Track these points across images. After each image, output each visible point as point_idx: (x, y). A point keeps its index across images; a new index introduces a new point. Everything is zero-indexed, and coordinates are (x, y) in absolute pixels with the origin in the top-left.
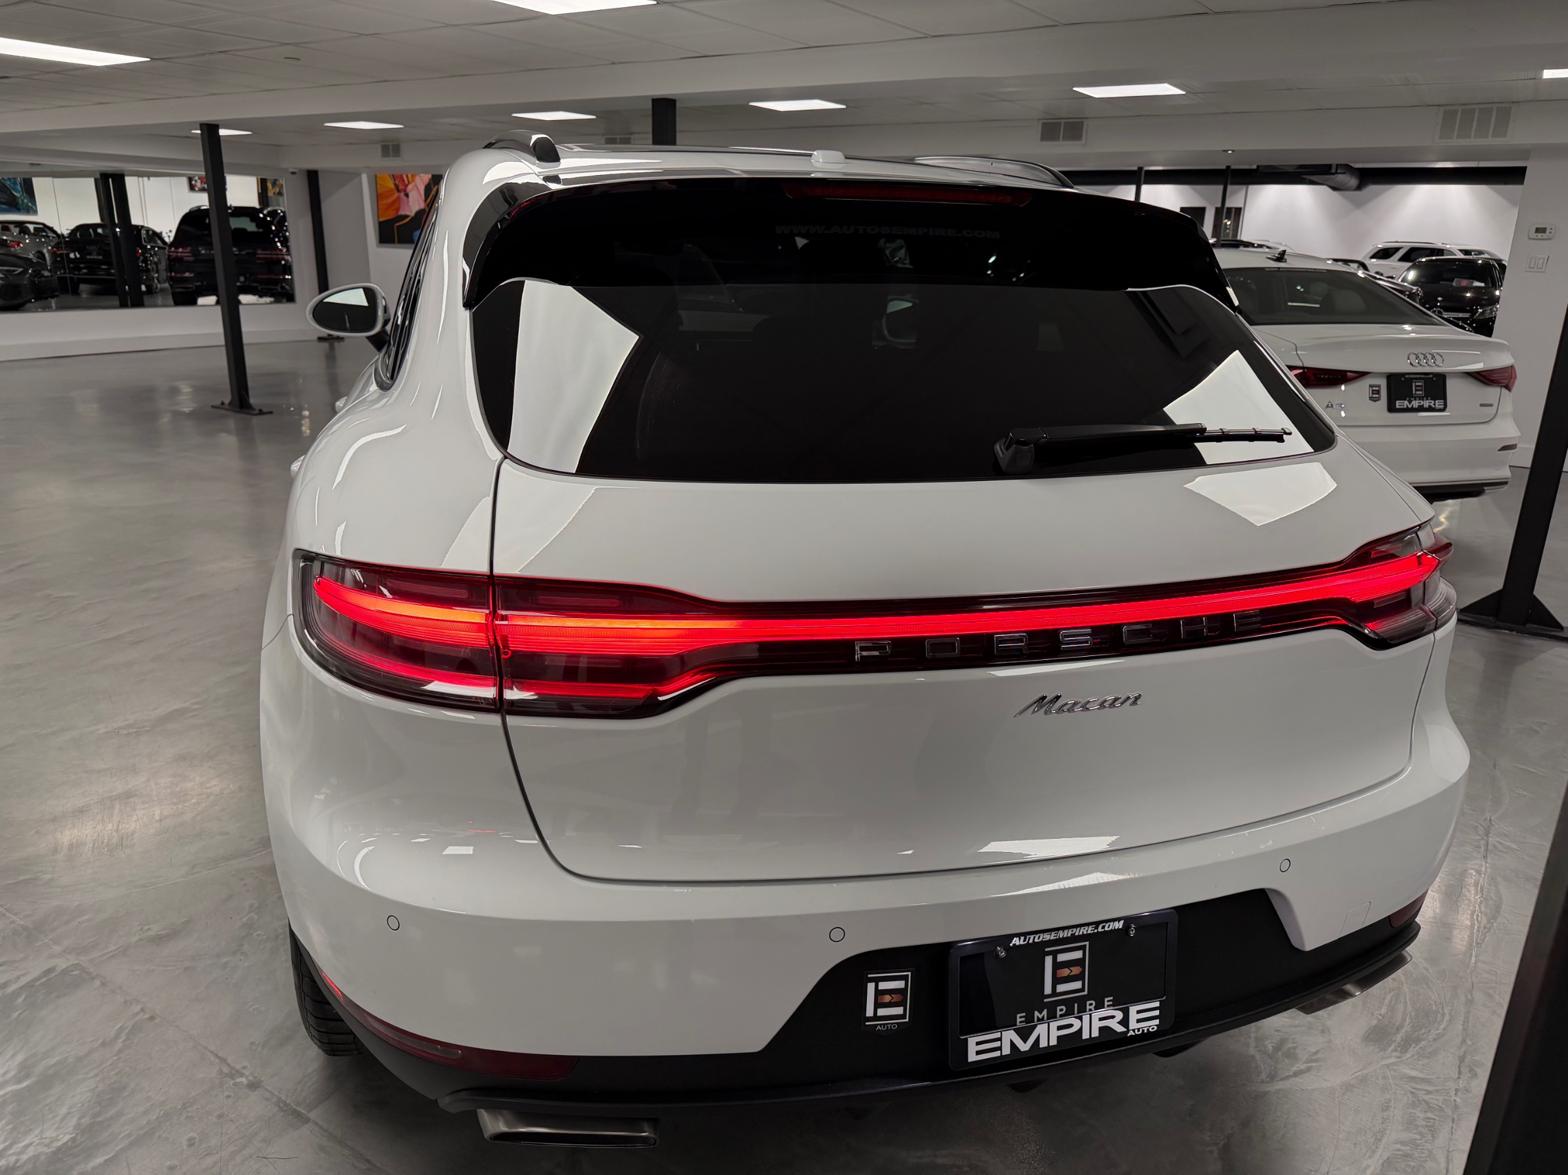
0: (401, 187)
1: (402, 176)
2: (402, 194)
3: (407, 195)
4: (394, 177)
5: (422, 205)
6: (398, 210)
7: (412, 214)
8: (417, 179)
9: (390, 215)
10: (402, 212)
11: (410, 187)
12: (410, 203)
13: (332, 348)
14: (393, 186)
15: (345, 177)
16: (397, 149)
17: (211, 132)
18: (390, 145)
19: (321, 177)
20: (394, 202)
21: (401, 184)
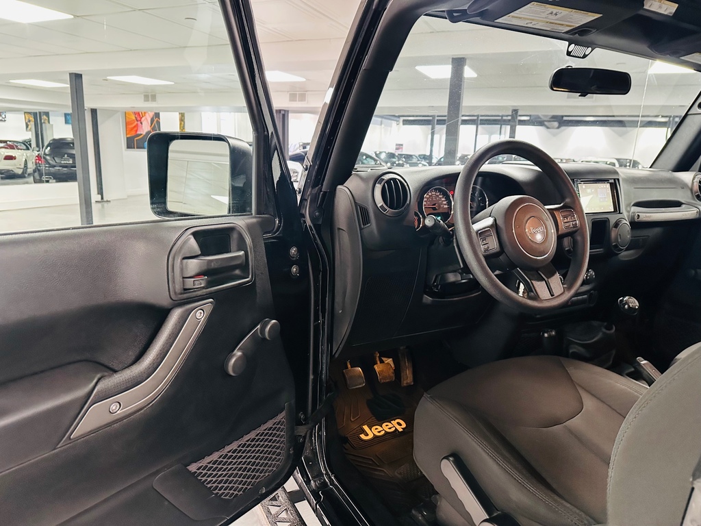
0: (139, 119)
1: (139, 113)
2: (139, 122)
3: (141, 123)
4: (135, 113)
5: (149, 129)
6: (136, 131)
7: (144, 133)
8: (147, 115)
9: (133, 134)
10: (138, 133)
11: (143, 119)
12: (143, 128)
13: (103, 206)
14: (134, 118)
15: (111, 112)
16: (154, 98)
17: (76, 78)
18: (150, 95)
19: (98, 111)
20: (135, 127)
21: (139, 116)
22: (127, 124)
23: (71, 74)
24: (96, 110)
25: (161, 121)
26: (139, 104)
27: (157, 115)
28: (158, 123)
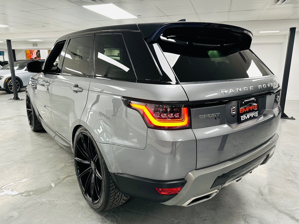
0: (31, 53)
1: (31, 50)
3: (33, 54)
6: (31, 57)
7: (34, 58)
8: (35, 51)
11: (33, 53)
15: (20, 51)
16: (36, 45)
17: (9, 42)
18: (35, 44)
19: (15, 51)
20: (30, 56)
21: (31, 52)
22: (27, 55)
23: (7, 40)
24: (14, 50)
25: (40, 53)
26: (31, 47)
27: (39, 51)
28: (39, 54)
